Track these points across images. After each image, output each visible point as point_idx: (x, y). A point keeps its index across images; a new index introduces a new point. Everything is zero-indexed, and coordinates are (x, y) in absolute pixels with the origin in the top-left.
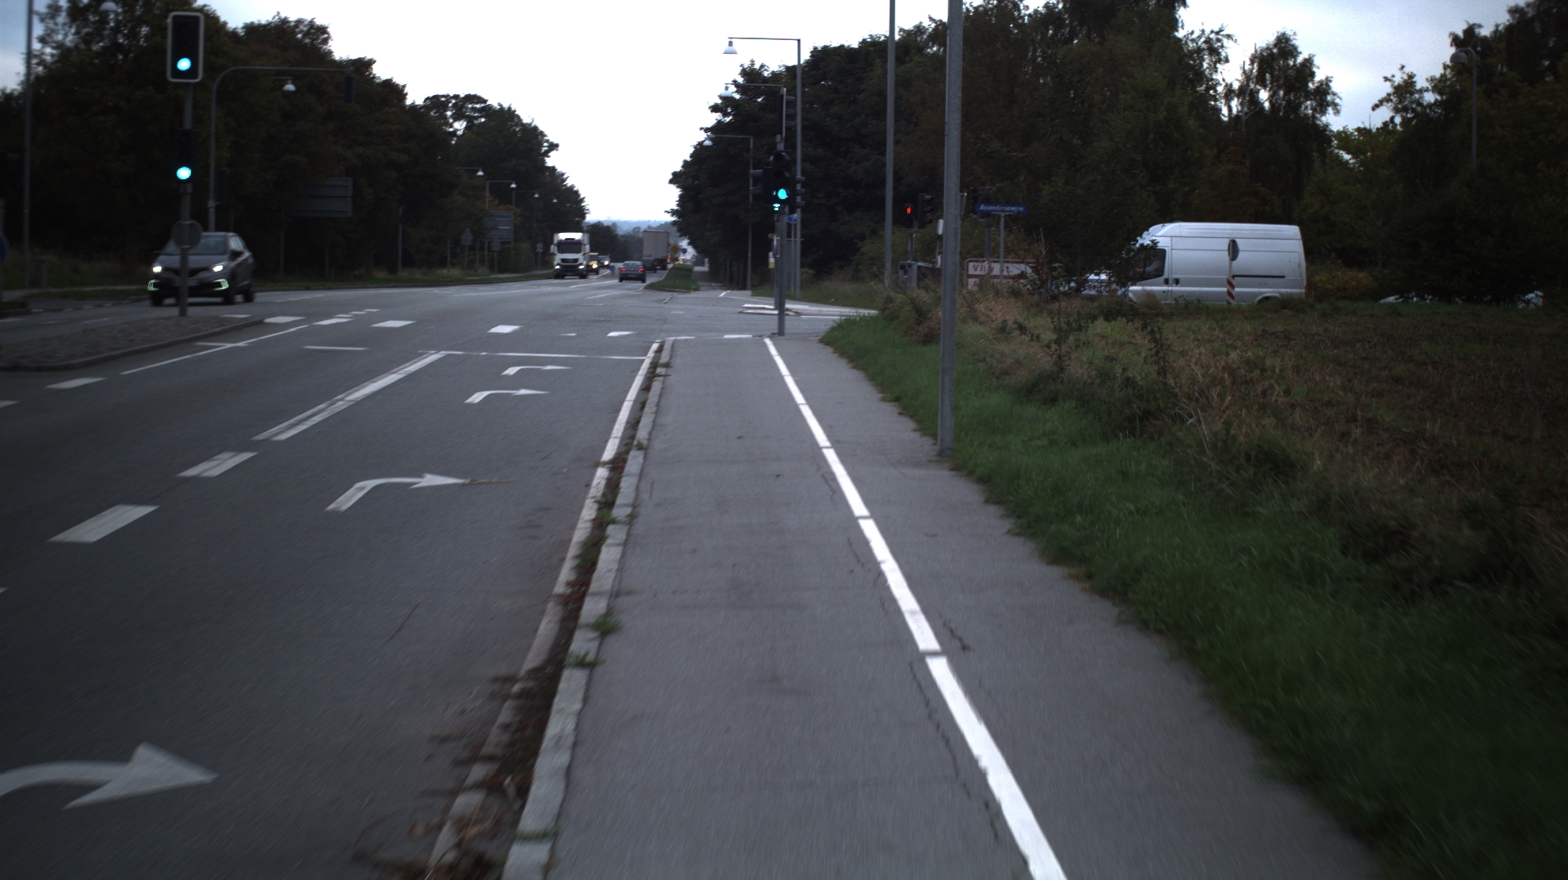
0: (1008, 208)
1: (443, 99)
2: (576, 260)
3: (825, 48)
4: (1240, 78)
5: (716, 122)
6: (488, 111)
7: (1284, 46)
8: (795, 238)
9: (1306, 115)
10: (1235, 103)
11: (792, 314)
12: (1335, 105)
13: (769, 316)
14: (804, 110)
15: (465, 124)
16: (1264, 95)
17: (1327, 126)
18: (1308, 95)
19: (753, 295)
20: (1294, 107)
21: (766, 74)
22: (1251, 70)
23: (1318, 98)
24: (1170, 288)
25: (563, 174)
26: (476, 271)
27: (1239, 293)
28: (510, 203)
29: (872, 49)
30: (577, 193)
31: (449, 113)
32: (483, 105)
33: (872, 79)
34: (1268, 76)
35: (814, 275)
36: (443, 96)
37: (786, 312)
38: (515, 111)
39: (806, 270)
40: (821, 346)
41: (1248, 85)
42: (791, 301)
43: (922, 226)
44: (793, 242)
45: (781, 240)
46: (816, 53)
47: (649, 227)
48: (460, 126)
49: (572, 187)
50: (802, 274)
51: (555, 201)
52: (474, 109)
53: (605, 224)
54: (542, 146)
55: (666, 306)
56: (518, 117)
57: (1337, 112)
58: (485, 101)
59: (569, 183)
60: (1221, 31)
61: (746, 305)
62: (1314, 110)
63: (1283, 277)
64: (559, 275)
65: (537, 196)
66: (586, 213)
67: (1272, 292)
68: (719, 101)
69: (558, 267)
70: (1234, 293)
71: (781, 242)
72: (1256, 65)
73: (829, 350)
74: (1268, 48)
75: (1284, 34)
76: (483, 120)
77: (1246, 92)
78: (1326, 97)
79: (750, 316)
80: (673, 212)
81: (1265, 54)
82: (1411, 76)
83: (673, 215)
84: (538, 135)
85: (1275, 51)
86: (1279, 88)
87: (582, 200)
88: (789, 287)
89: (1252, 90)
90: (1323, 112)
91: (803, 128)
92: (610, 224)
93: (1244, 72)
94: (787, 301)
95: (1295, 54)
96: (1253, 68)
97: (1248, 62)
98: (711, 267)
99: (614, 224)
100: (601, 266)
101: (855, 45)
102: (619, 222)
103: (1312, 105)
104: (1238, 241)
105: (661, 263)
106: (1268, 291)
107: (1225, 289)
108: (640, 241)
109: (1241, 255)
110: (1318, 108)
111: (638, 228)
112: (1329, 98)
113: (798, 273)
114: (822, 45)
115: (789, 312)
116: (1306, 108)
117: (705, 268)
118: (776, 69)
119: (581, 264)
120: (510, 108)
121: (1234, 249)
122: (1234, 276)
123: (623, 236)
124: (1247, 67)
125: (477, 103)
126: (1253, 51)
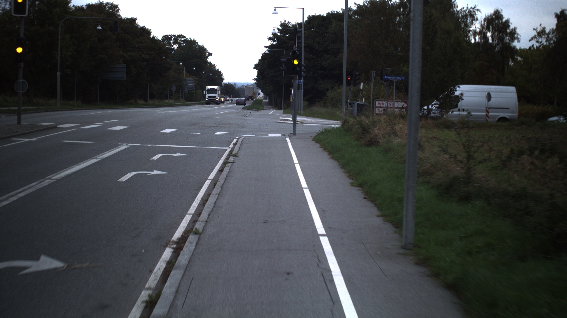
0: (397, 78)
1: (169, 36)
2: (215, 97)
3: (313, 16)
4: (479, 27)
5: (270, 44)
6: (186, 41)
7: (497, 15)
8: (301, 89)
9: (507, 42)
10: (477, 38)
11: (299, 123)
12: (518, 39)
13: (289, 124)
14: (305, 40)
15: (178, 45)
16: (489, 34)
17: (515, 47)
18: (507, 34)
19: (283, 113)
20: (501, 40)
21: (290, 25)
22: (484, 25)
23: (511, 36)
24: (460, 113)
25: (215, 65)
26: (180, 101)
27: (491, 115)
28: (194, 76)
29: (333, 17)
30: (220, 72)
31: (172, 42)
32: (184, 39)
33: (331, 28)
34: (491, 27)
35: (308, 104)
36: (170, 35)
37: (297, 122)
38: (196, 41)
39: (305, 102)
40: (313, 142)
41: (483, 30)
42: (299, 116)
43: (355, 85)
44: (300, 91)
45: (295, 90)
46: (309, 17)
47: (248, 85)
48: (176, 46)
49: (218, 70)
50: (304, 103)
51: (211, 75)
52: (181, 40)
53: (231, 84)
54: (206, 54)
55: (246, 118)
56: (197, 43)
57: (519, 41)
58: (185, 37)
59: (217, 68)
60: (475, 7)
61: (280, 118)
62: (510, 41)
63: (508, 109)
64: (208, 103)
65: (204, 73)
66: (223, 79)
67: (504, 115)
68: (272, 36)
69: (207, 100)
70: (489, 115)
71: (294, 91)
72: (486, 22)
73: (318, 145)
74: (491, 16)
75: (498, 10)
76: (184, 44)
77: (482, 34)
78: (514, 36)
79: (281, 124)
80: (255, 79)
81: (490, 18)
82: (544, 28)
83: (255, 80)
84: (205, 50)
85: (494, 17)
86: (496, 31)
87: (222, 75)
88: (298, 110)
89: (484, 32)
90: (513, 41)
91: (305, 47)
92: (233, 84)
93: (481, 25)
94: (297, 116)
95: (502, 18)
96: (485, 24)
97: (483, 21)
98: (269, 100)
99: (235, 84)
100: (226, 100)
101: (325, 15)
102: (237, 83)
103: (509, 39)
104: (491, 94)
105: (251, 98)
106: (502, 115)
107: (485, 114)
108: (244, 90)
109: (492, 99)
110: (511, 40)
111: (244, 85)
112: (516, 36)
113: (302, 104)
114: (312, 15)
115: (298, 122)
116: (506, 40)
117: (267, 101)
118: (294, 24)
119: (217, 98)
120: (194, 40)
121: (489, 97)
122: (489, 108)
123: (238, 88)
124: (482, 23)
125: (182, 38)
126: (485, 17)
